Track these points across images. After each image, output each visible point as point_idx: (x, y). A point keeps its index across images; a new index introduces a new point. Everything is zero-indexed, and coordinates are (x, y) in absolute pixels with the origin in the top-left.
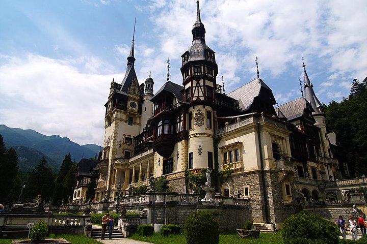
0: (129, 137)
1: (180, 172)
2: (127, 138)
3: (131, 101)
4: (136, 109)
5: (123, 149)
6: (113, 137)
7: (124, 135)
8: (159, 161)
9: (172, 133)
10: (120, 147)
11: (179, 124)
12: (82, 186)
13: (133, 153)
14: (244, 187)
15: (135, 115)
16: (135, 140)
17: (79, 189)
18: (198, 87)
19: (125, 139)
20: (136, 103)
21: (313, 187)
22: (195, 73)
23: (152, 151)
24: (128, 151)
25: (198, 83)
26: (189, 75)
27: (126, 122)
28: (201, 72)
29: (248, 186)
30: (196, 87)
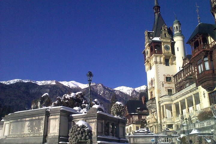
0: (168, 76)
2: (167, 78)
3: (165, 45)
4: (170, 51)
5: (166, 88)
6: (156, 79)
7: (164, 75)
8: (204, 94)
10: (163, 86)
12: (133, 123)
13: (174, 90)
15: (170, 56)
16: (175, 78)
17: (130, 126)
19: (165, 79)
20: (169, 46)
23: (194, 85)
24: (169, 88)
27: (164, 64)
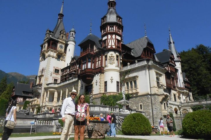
1: (98, 94)
2: (56, 70)
3: (60, 44)
4: (63, 50)
5: (53, 77)
6: (46, 69)
7: (54, 67)
8: (82, 86)
9: (93, 68)
10: (51, 75)
11: (98, 62)
13: (60, 80)
14: (140, 104)
15: (62, 54)
16: (61, 71)
18: (111, 39)
19: (54, 70)
20: (63, 46)
21: (175, 106)
22: (110, 30)
23: (77, 79)
24: (56, 78)
25: (112, 37)
26: (106, 31)
27: (56, 59)
28: (113, 30)
29: (142, 104)
30: (110, 39)
